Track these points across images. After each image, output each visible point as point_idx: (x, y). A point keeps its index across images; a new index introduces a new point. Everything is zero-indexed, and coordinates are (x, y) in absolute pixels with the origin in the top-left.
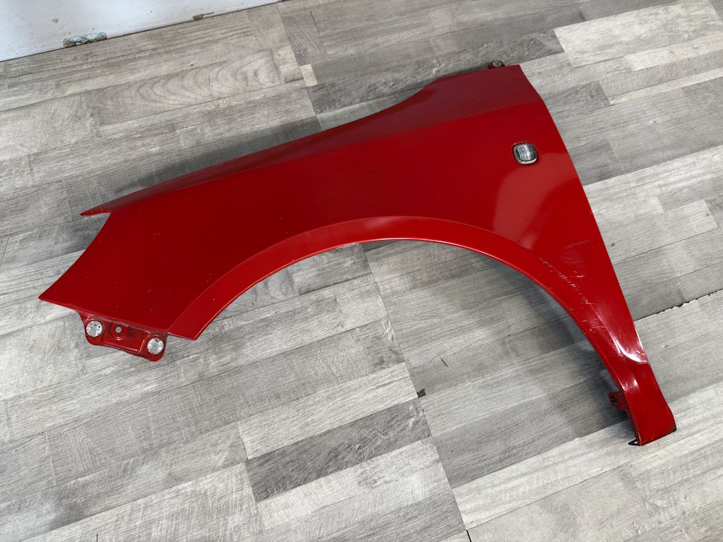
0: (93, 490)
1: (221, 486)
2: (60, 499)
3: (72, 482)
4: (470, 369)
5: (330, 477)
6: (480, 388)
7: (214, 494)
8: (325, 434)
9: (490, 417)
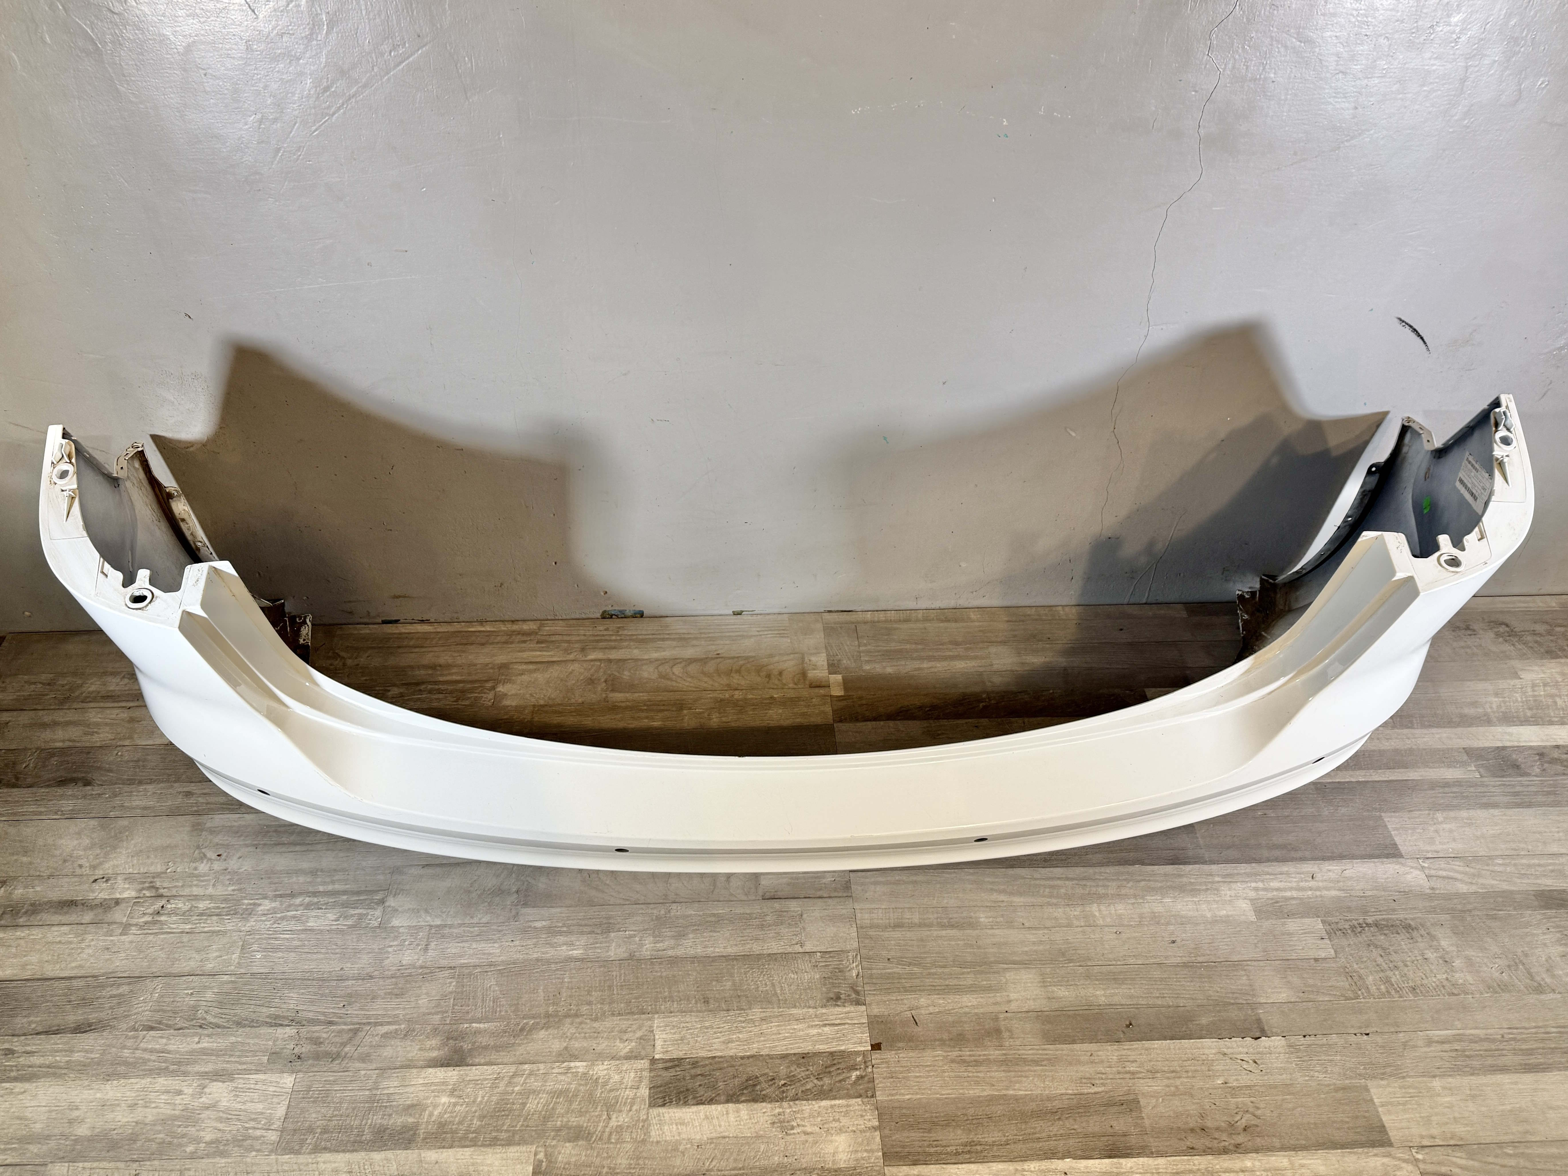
0: (483, 1040)
1: (617, 1078)
2: (448, 1039)
3: (466, 1026)
4: (945, 1036)
5: (741, 1106)
6: (953, 1061)
7: (605, 1084)
8: (749, 1057)
9: (958, 1098)
